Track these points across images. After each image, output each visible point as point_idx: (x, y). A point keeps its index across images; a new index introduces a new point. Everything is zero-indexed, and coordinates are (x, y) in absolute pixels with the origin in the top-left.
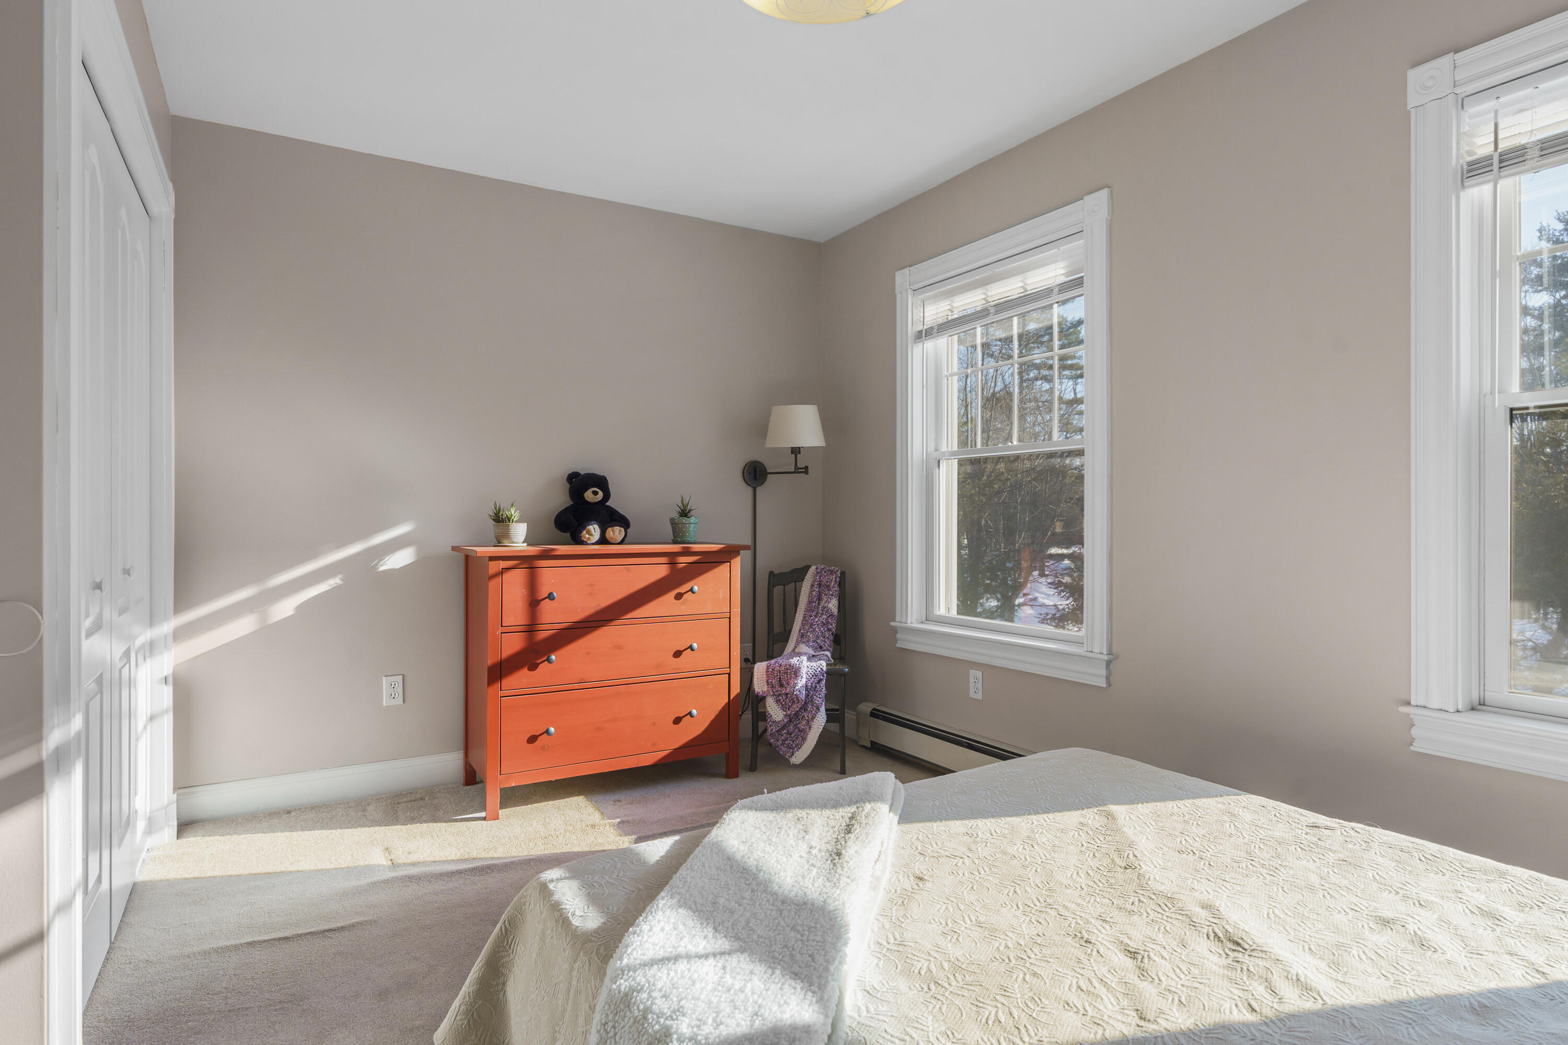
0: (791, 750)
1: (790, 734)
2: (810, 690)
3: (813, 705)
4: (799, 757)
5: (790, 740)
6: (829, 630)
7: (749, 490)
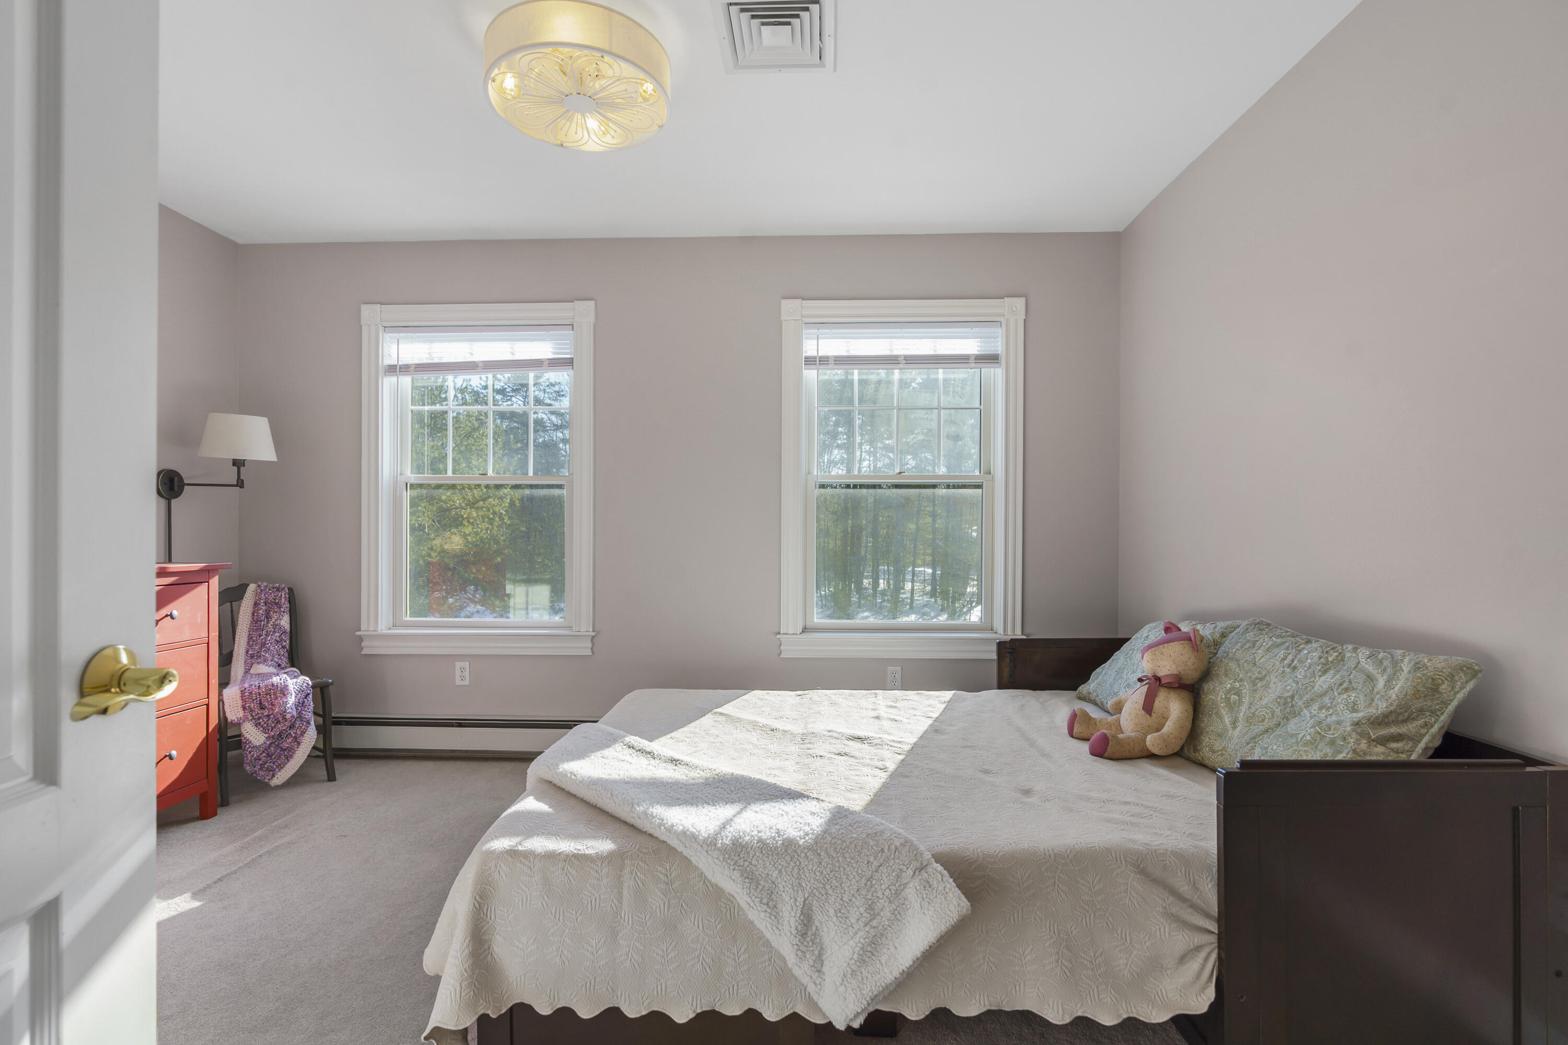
0: (271, 773)
1: (271, 756)
2: (300, 705)
3: (302, 721)
4: (281, 777)
5: (270, 763)
6: (284, 647)
7: (163, 502)
